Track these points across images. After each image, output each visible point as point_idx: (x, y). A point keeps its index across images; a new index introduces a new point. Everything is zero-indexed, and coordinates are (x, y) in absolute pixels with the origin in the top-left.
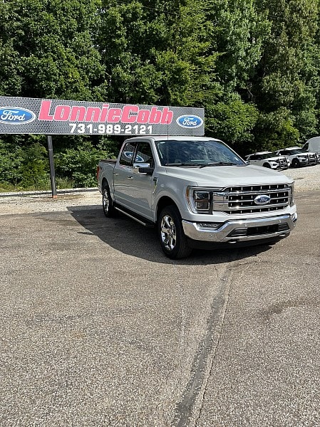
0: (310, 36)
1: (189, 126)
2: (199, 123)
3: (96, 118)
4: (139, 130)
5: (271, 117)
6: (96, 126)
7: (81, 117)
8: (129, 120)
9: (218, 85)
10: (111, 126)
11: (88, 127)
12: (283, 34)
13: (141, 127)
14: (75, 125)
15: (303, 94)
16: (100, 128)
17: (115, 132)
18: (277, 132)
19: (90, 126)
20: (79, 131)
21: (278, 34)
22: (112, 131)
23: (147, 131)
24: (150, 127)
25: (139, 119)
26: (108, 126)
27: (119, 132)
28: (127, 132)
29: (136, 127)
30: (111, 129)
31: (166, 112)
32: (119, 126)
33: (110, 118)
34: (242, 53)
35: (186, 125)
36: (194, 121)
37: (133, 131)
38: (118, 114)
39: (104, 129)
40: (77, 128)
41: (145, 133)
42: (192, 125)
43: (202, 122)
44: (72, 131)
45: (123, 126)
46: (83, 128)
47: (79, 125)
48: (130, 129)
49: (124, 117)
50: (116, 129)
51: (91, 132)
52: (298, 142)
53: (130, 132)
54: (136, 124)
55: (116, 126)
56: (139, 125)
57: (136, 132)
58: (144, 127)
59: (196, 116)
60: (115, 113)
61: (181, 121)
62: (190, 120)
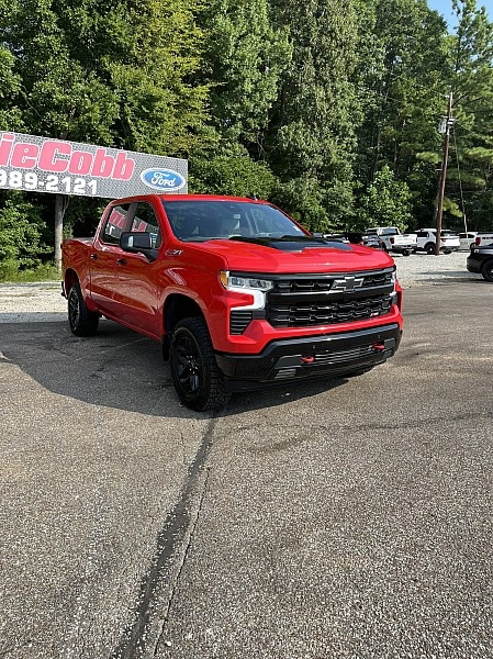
1: (163, 186)
2: (178, 183)
4: (73, 185)
5: (291, 186)
8: (55, 168)
9: (212, 130)
10: (20, 175)
13: (77, 181)
15: (334, 159)
17: (28, 186)
22: (20, 184)
23: (88, 188)
24: (94, 183)
25: (73, 167)
26: (12, 174)
28: (51, 188)
29: (67, 180)
30: (19, 180)
32: (35, 176)
33: (17, 161)
34: (248, 87)
35: (157, 185)
36: (170, 179)
37: (61, 186)
38: (32, 154)
41: (83, 191)
42: (167, 186)
43: (184, 182)
45: (42, 177)
48: (56, 182)
49: (45, 161)
50: (27, 179)
52: (330, 227)
53: (56, 188)
54: (67, 175)
55: (28, 176)
56: (74, 178)
57: (68, 189)
58: (83, 181)
59: (173, 172)
60: (26, 151)
61: (149, 177)
62: (164, 178)
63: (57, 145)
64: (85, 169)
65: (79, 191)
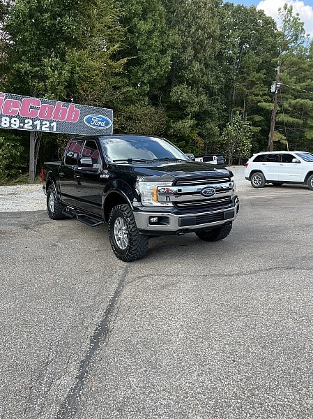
1: (97, 126)
2: (107, 124)
4: (41, 125)
10: (8, 119)
13: (44, 123)
17: (13, 126)
22: (8, 125)
23: (51, 127)
24: (54, 124)
25: (41, 114)
26: (3, 119)
27: (17, 126)
28: (27, 127)
29: (38, 122)
30: (7, 122)
31: (72, 110)
32: (17, 120)
33: (6, 110)
35: (94, 125)
36: (102, 121)
37: (34, 126)
38: (16, 106)
41: (48, 129)
42: (100, 126)
43: (111, 123)
45: (22, 120)
48: (31, 124)
49: (23, 110)
50: (13, 122)
53: (31, 128)
54: (37, 119)
55: (13, 120)
56: (42, 121)
57: (38, 128)
58: (48, 123)
59: (104, 117)
60: (12, 104)
61: (89, 121)
62: (98, 121)
63: (31, 101)
64: (49, 115)
65: (45, 129)
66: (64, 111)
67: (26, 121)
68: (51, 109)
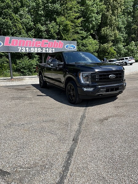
0: (121, 11)
2: (74, 48)
3: (30, 45)
6: (30, 48)
7: (23, 45)
8: (45, 46)
10: (37, 49)
11: (26, 49)
12: (110, 11)
13: (50, 49)
14: (20, 48)
15: (118, 37)
16: (32, 50)
17: (38, 51)
18: (107, 52)
19: (27, 49)
20: (22, 51)
21: (108, 11)
23: (52, 51)
24: (54, 49)
26: (35, 49)
27: (40, 51)
28: (44, 51)
29: (48, 49)
30: (37, 50)
31: (60, 43)
32: (40, 49)
33: (36, 45)
35: (69, 49)
36: (72, 47)
37: (46, 51)
38: (39, 43)
39: (33, 50)
40: (22, 49)
41: (51, 52)
42: (71, 49)
43: (76, 47)
44: (19, 51)
45: (42, 49)
46: (24, 49)
47: (22, 48)
50: (38, 50)
51: (28, 51)
52: (116, 57)
53: (45, 51)
54: (48, 48)
55: (38, 49)
56: (49, 49)
57: (48, 51)
58: (51, 49)
59: (73, 45)
60: (38, 43)
61: (67, 47)
62: (71, 47)
63: (45, 41)
64: (52, 46)
65: (50, 52)
66: (57, 44)
67: (43, 49)
68: (52, 44)
